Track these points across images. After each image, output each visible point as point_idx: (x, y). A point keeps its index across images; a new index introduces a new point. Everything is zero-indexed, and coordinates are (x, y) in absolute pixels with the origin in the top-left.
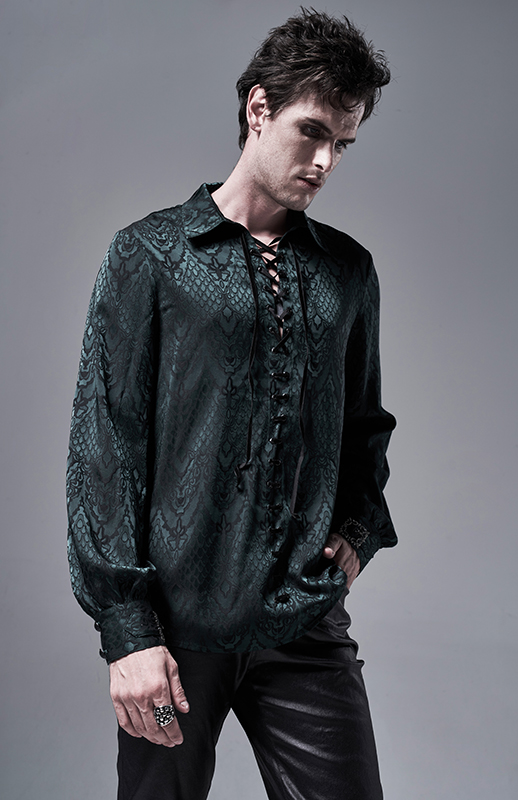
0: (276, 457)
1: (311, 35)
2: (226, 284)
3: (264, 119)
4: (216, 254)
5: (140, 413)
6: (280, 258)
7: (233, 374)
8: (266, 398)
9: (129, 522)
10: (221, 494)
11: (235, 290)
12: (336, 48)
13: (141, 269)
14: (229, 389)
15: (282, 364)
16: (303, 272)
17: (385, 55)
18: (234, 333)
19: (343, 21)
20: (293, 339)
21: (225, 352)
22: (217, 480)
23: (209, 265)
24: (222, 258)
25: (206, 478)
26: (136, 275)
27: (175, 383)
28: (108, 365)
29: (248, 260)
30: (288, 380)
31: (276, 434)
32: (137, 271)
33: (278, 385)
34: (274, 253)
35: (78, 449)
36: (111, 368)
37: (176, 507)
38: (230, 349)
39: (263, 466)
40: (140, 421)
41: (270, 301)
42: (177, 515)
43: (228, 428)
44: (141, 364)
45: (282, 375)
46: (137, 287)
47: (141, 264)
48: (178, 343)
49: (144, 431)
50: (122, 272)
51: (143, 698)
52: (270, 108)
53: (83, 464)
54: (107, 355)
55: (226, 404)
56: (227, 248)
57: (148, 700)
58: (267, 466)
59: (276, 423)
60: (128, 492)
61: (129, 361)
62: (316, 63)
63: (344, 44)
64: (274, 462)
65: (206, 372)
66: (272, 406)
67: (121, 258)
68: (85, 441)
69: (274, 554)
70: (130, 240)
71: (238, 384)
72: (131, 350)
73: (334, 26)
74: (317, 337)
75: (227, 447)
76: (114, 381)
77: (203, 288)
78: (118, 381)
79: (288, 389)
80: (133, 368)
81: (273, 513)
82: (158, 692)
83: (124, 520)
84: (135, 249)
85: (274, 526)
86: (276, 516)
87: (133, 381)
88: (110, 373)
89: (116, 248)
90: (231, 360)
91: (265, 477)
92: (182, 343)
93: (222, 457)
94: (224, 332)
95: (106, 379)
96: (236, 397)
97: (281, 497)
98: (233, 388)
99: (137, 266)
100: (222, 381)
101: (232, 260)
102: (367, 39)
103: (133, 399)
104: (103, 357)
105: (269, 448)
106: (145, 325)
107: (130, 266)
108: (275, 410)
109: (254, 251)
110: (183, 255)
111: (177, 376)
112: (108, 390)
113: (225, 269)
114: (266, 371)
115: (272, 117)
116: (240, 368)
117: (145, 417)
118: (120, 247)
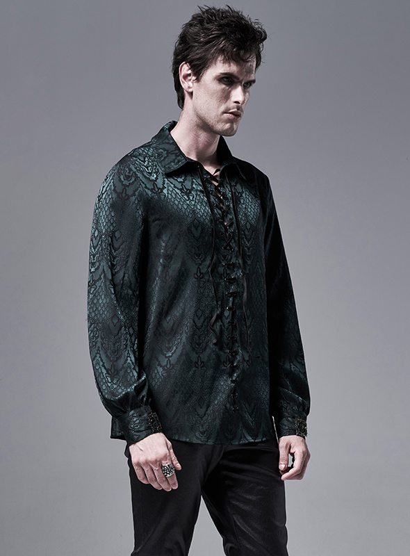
0: (232, 319)
1: (210, 21)
2: (193, 203)
3: (193, 83)
4: (184, 182)
5: (134, 291)
6: (221, 185)
7: (201, 264)
8: (221, 281)
9: (131, 360)
10: (197, 344)
11: (199, 207)
12: (228, 25)
13: (137, 193)
14: (199, 275)
15: (230, 257)
16: (235, 193)
17: (260, 21)
18: (200, 237)
19: (227, 8)
20: (234, 240)
21: (195, 250)
22: (194, 334)
23: (181, 190)
24: (188, 184)
25: (186, 333)
26: (134, 198)
27: (162, 271)
28: (114, 258)
29: (204, 186)
30: (234, 267)
31: (231, 304)
32: (134, 194)
33: (228, 272)
34: (217, 181)
35: (93, 314)
36: (115, 260)
37: (165, 353)
38: (198, 248)
39: (224, 326)
40: (134, 296)
41: (219, 214)
42: (166, 357)
43: (199, 301)
44: (136, 258)
45: (230, 265)
46: (134, 205)
47: (137, 190)
48: (163, 244)
49: (136, 302)
50: (124, 195)
51: (156, 461)
52: (195, 75)
53: (97, 324)
54: (113, 251)
55: (197, 285)
56: (189, 178)
57: (158, 462)
58: (226, 326)
59: (230, 297)
60: (129, 342)
61: (128, 257)
62: (218, 37)
63: (232, 21)
64: (231, 323)
65: (183, 263)
66: (226, 285)
67: (123, 185)
68: (97, 308)
69: (232, 381)
70: (129, 173)
71: (204, 271)
72: (130, 248)
73: (222, 13)
74: (248, 237)
75: (199, 313)
76: (118, 268)
77: (180, 206)
78: (121, 269)
79: (234, 273)
80: (131, 261)
81: (232, 356)
82: (165, 457)
83: (127, 360)
84: (133, 179)
85: (233, 364)
86: (234, 357)
87: (130, 269)
88: (115, 263)
89: (119, 177)
90: (199, 255)
91: (226, 333)
92: (166, 245)
93: (196, 319)
94: (194, 236)
95: (112, 267)
96: (203, 280)
97: (237, 345)
98: (201, 273)
99: (135, 192)
100: (194, 269)
101: (194, 186)
102: (245, 15)
103: (130, 281)
104: (111, 253)
105: (227, 313)
106: (140, 232)
107: (130, 191)
108: (227, 288)
109: (207, 179)
110: (164, 183)
111: (164, 267)
112: (113, 275)
113: (190, 192)
114: (220, 262)
115: (198, 80)
116: (204, 260)
117: (137, 293)
118: (122, 177)
